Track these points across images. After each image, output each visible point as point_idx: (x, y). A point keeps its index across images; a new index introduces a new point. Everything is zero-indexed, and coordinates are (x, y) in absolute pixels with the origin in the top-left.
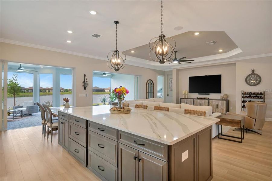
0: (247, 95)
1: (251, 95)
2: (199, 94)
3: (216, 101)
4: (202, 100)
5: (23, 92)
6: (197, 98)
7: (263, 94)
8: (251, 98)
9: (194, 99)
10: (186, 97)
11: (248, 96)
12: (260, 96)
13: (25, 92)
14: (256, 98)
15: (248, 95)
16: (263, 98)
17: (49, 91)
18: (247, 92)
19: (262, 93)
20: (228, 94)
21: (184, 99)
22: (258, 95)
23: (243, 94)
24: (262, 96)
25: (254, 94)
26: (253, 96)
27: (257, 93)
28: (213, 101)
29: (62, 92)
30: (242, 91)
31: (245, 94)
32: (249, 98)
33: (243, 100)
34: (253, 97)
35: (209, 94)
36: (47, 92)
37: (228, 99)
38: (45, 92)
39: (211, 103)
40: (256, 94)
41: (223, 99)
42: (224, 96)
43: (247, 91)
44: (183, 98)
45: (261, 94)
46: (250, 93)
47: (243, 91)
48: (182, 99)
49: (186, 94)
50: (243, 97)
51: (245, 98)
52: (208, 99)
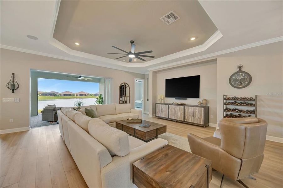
0: (231, 101)
1: (237, 101)
2: (175, 99)
3: (192, 107)
4: (177, 106)
5: (57, 96)
6: (173, 104)
7: (254, 100)
8: (237, 105)
9: (169, 104)
10: (162, 103)
11: (233, 103)
12: (250, 102)
13: (58, 96)
14: (244, 105)
15: (233, 101)
16: (254, 106)
17: (77, 95)
18: (230, 97)
19: (253, 98)
20: (207, 99)
21: (159, 105)
22: (246, 102)
23: (225, 99)
24: (254, 103)
25: (241, 99)
26: (239, 102)
27: (246, 98)
28: (189, 107)
29: (87, 96)
30: (224, 95)
31: (229, 99)
32: (234, 105)
33: (226, 108)
34: (240, 104)
35: (186, 99)
36: (75, 96)
37: (208, 106)
38: (74, 96)
39: (187, 110)
40: (244, 100)
41: (202, 105)
42: (203, 102)
43: (232, 96)
44: (159, 103)
45: (251, 99)
46: (236, 98)
47: (226, 96)
48: (157, 105)
49: (162, 98)
50: (225, 104)
51: (228, 104)
52: (184, 105)
